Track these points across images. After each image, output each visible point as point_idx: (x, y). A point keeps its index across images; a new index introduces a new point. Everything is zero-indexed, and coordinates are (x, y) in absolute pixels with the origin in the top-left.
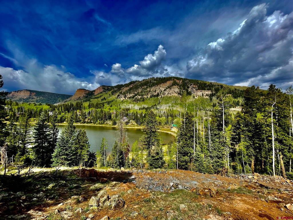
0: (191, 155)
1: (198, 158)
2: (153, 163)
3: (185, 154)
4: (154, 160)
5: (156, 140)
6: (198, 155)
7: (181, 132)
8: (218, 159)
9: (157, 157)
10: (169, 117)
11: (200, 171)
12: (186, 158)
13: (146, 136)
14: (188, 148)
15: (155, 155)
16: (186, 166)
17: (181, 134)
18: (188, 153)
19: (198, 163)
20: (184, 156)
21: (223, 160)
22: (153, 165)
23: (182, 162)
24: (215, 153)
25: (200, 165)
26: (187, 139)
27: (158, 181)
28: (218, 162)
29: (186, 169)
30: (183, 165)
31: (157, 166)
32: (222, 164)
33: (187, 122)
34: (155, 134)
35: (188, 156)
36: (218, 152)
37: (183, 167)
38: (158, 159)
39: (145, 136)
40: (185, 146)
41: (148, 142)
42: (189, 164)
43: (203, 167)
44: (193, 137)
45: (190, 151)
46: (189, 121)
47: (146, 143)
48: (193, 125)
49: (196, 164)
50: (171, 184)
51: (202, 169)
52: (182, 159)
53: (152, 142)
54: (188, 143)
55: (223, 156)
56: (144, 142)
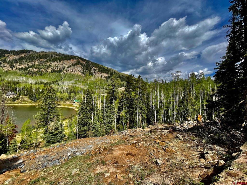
0: (89, 125)
1: (95, 126)
2: (51, 139)
3: (85, 124)
4: (52, 136)
5: (56, 115)
6: (95, 124)
7: (82, 107)
8: (109, 124)
9: (55, 133)
10: (72, 94)
11: (96, 136)
12: (86, 128)
13: (43, 113)
14: (88, 119)
15: (53, 131)
16: (85, 134)
17: (82, 108)
18: (87, 124)
19: (95, 130)
20: (84, 126)
21: (112, 124)
22: (51, 141)
23: (81, 132)
24: (107, 120)
25: (97, 131)
26: (87, 111)
27: (55, 156)
28: (109, 126)
29: (85, 137)
30: (82, 134)
31: (55, 141)
32: (111, 127)
33: (88, 97)
34: (55, 110)
35: (87, 126)
36: (109, 119)
37: (83, 136)
38: (57, 134)
39: (41, 113)
40: (85, 118)
41: (45, 118)
42: (87, 132)
43: (99, 132)
44: (91, 110)
45: (89, 122)
46: (89, 97)
47: (43, 120)
48: (92, 100)
49: (93, 131)
50: (69, 154)
51: (97, 134)
52: (81, 130)
53: (51, 119)
54: (88, 115)
55: (112, 122)
56: (40, 119)
